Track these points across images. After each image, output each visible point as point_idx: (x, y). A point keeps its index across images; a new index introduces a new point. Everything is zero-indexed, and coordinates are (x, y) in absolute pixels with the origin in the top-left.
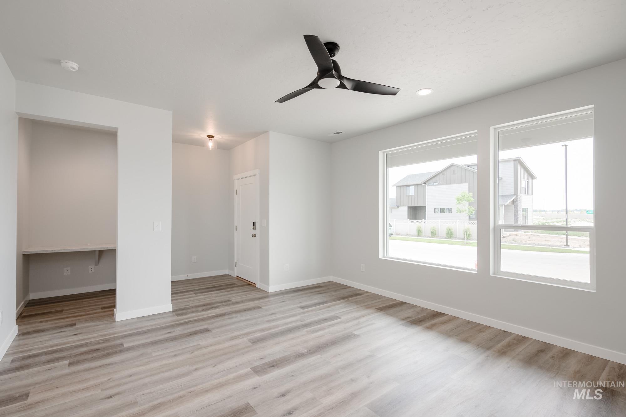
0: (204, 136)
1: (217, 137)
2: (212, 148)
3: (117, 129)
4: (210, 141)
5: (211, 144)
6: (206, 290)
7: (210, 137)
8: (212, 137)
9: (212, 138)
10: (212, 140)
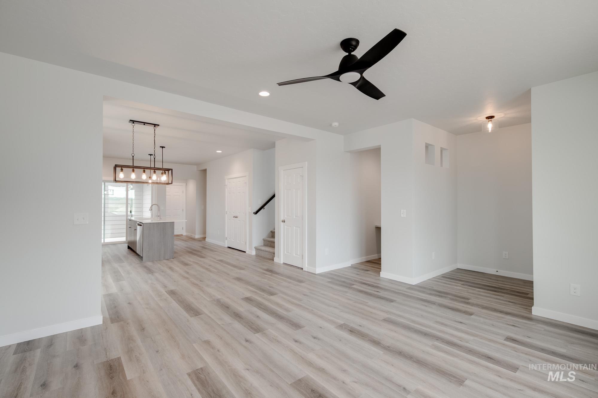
0: (482, 118)
1: (499, 116)
2: (492, 130)
3: (380, 145)
4: (490, 122)
5: (490, 126)
6: (484, 287)
7: (489, 119)
8: (492, 117)
9: (492, 119)
10: (491, 121)
